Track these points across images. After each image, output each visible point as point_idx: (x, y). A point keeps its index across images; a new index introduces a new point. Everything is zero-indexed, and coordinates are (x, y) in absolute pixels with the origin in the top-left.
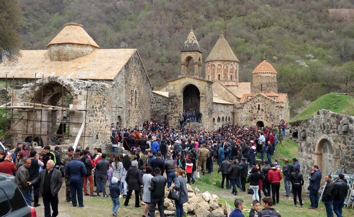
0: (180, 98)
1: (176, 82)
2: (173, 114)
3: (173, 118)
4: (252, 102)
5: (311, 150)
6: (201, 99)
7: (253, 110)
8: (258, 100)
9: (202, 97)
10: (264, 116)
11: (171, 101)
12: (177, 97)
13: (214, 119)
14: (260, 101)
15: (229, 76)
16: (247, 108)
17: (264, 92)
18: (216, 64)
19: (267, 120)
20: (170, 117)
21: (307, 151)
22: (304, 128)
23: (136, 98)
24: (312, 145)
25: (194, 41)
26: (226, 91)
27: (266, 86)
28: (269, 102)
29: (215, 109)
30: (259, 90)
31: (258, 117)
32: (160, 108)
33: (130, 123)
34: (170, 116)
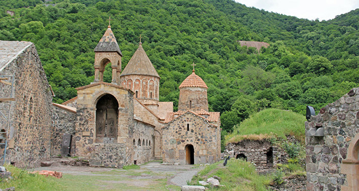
0: (92, 111)
1: (88, 91)
2: (82, 132)
3: (82, 137)
4: (180, 120)
5: (336, 158)
6: (120, 112)
7: (181, 131)
8: (187, 119)
9: (121, 110)
10: (193, 139)
11: (80, 115)
12: (89, 110)
13: (134, 141)
14: (189, 120)
15: (148, 94)
16: (174, 129)
17: (194, 110)
18: (134, 79)
19: (198, 143)
20: (78, 137)
21: (326, 159)
22: (319, 122)
23: (31, 108)
24: (339, 148)
25: (113, 39)
26: (145, 110)
27: (195, 102)
28: (200, 121)
29: (135, 127)
30: (188, 107)
31: (187, 139)
32: (64, 125)
33: (21, 141)
34: (78, 135)
